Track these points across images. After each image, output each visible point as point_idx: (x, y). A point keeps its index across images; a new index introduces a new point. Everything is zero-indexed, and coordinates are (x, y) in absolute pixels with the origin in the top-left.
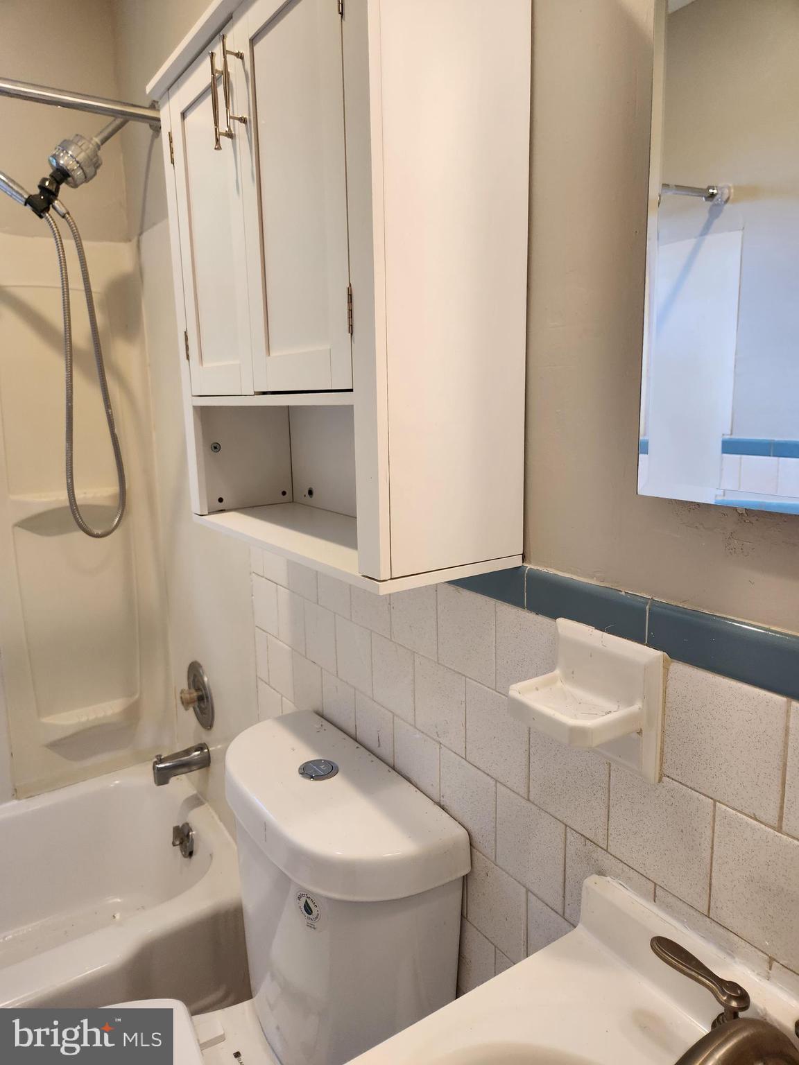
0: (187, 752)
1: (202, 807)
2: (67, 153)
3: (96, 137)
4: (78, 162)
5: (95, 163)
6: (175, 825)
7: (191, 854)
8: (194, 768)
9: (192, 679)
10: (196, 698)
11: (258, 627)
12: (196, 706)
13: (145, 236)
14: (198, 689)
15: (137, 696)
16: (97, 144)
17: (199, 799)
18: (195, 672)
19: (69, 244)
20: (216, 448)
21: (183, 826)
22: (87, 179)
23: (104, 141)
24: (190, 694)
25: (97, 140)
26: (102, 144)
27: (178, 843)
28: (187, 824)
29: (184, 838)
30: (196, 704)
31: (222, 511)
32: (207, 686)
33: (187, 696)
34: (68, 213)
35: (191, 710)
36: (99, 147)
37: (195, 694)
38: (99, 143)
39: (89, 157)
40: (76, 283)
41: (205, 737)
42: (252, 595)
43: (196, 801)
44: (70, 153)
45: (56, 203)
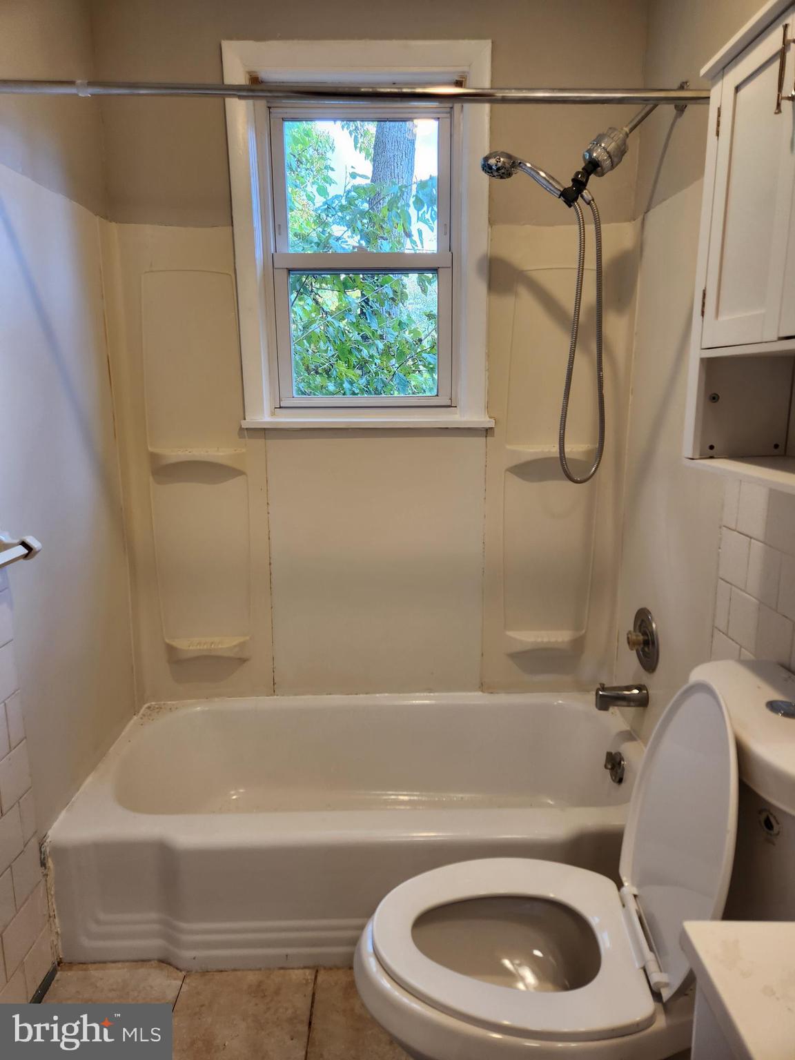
0: (629, 688)
1: (635, 742)
2: (600, 145)
3: (627, 126)
4: (608, 153)
5: (622, 151)
6: (609, 751)
7: (620, 781)
8: (632, 704)
9: (639, 623)
10: (642, 641)
11: (722, 579)
12: (640, 649)
13: (650, 213)
14: (644, 634)
15: (584, 632)
16: (626, 133)
17: (631, 734)
18: (643, 619)
19: (590, 229)
20: (714, 398)
21: (616, 754)
22: (613, 166)
23: (631, 130)
24: (637, 636)
25: (627, 129)
26: (630, 132)
27: (609, 767)
28: (620, 754)
29: (615, 765)
30: (642, 646)
31: (712, 457)
32: (654, 633)
33: (634, 638)
34: (593, 200)
35: (635, 652)
36: (627, 135)
37: (641, 638)
38: (628, 132)
39: (618, 146)
40: (590, 264)
41: (645, 678)
42: (720, 548)
43: (630, 736)
44: (603, 145)
45: (585, 193)
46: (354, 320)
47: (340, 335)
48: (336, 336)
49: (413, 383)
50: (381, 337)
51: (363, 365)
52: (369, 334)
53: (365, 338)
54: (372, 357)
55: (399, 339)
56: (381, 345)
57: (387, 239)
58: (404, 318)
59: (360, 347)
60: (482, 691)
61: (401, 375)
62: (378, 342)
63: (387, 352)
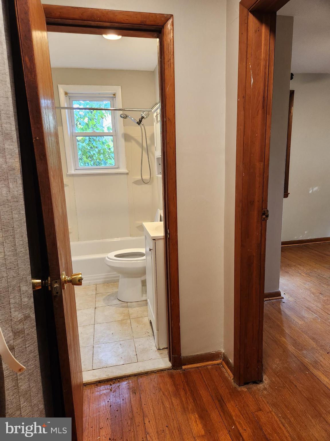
4: (145, 115)
19: (143, 129)
22: (147, 117)
34: (144, 124)
39: (147, 114)
44: (144, 113)
45: (142, 123)
46: (88, 143)
47: (83, 148)
48: (82, 148)
49: (109, 163)
50: (97, 147)
51: (91, 157)
52: (93, 147)
53: (91, 148)
54: (94, 154)
55: (103, 148)
56: (97, 150)
57: (96, 119)
58: (104, 141)
59: (90, 151)
60: (131, 237)
61: (104, 160)
62: (96, 149)
63: (99, 152)
